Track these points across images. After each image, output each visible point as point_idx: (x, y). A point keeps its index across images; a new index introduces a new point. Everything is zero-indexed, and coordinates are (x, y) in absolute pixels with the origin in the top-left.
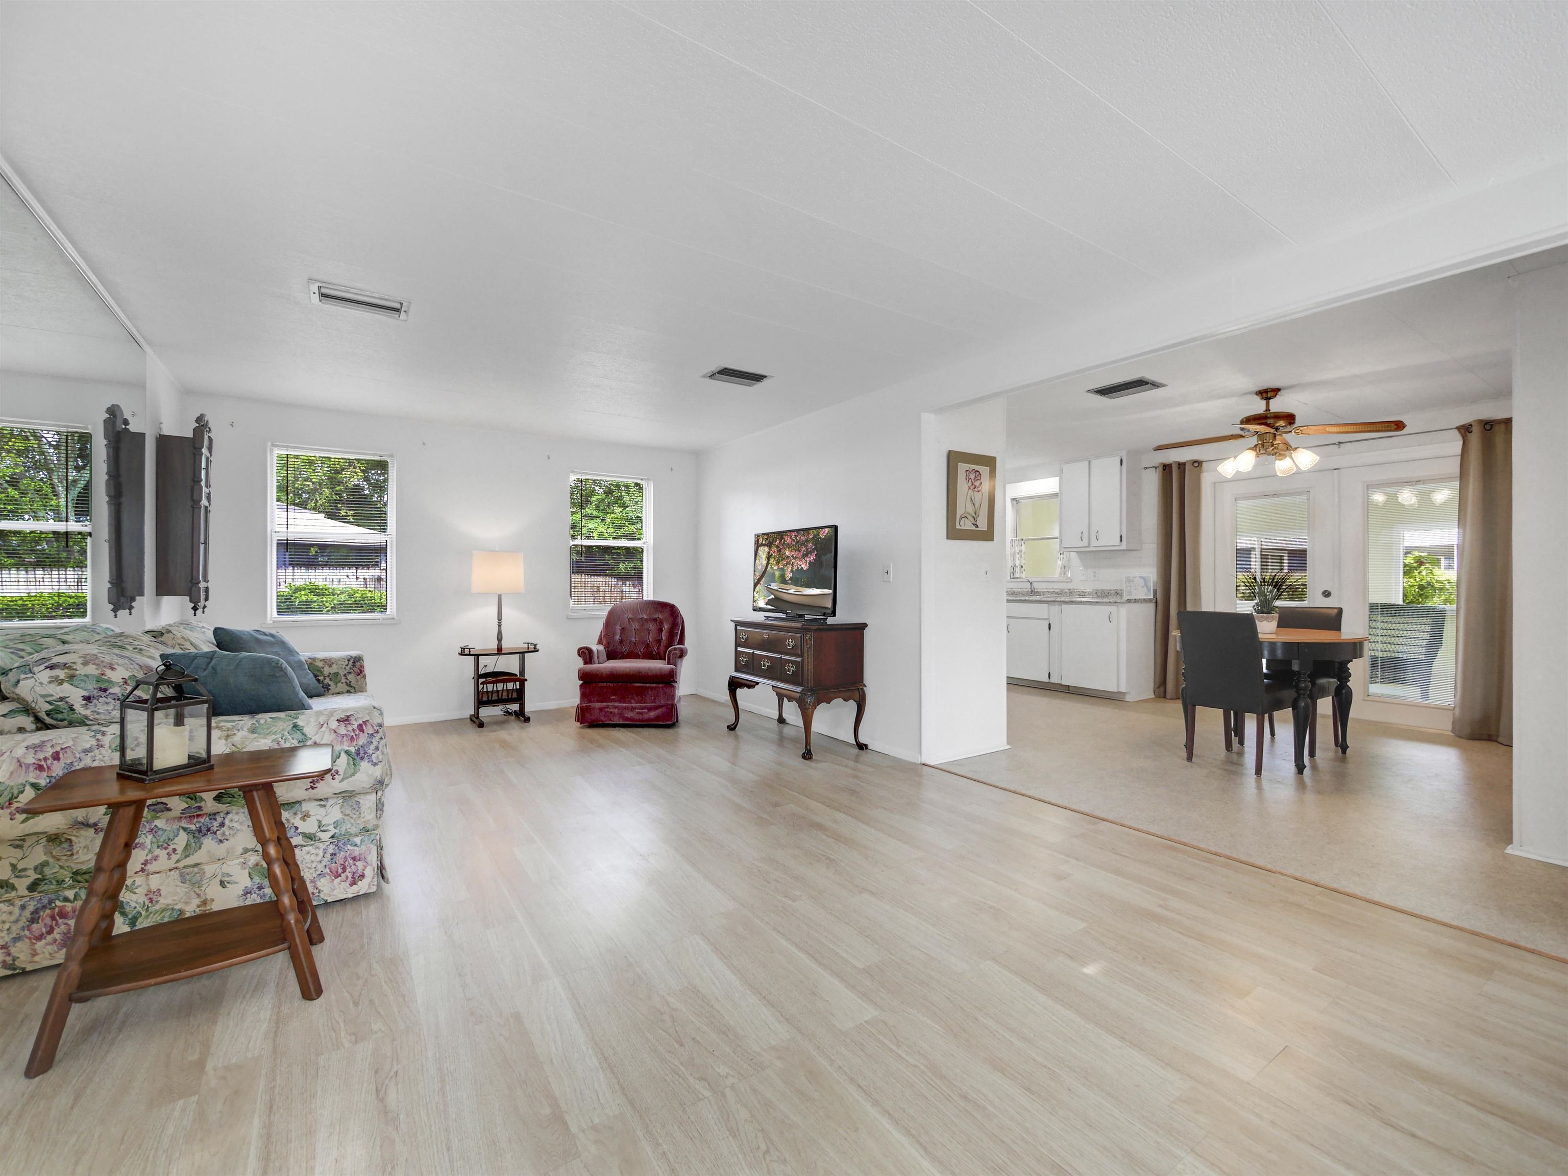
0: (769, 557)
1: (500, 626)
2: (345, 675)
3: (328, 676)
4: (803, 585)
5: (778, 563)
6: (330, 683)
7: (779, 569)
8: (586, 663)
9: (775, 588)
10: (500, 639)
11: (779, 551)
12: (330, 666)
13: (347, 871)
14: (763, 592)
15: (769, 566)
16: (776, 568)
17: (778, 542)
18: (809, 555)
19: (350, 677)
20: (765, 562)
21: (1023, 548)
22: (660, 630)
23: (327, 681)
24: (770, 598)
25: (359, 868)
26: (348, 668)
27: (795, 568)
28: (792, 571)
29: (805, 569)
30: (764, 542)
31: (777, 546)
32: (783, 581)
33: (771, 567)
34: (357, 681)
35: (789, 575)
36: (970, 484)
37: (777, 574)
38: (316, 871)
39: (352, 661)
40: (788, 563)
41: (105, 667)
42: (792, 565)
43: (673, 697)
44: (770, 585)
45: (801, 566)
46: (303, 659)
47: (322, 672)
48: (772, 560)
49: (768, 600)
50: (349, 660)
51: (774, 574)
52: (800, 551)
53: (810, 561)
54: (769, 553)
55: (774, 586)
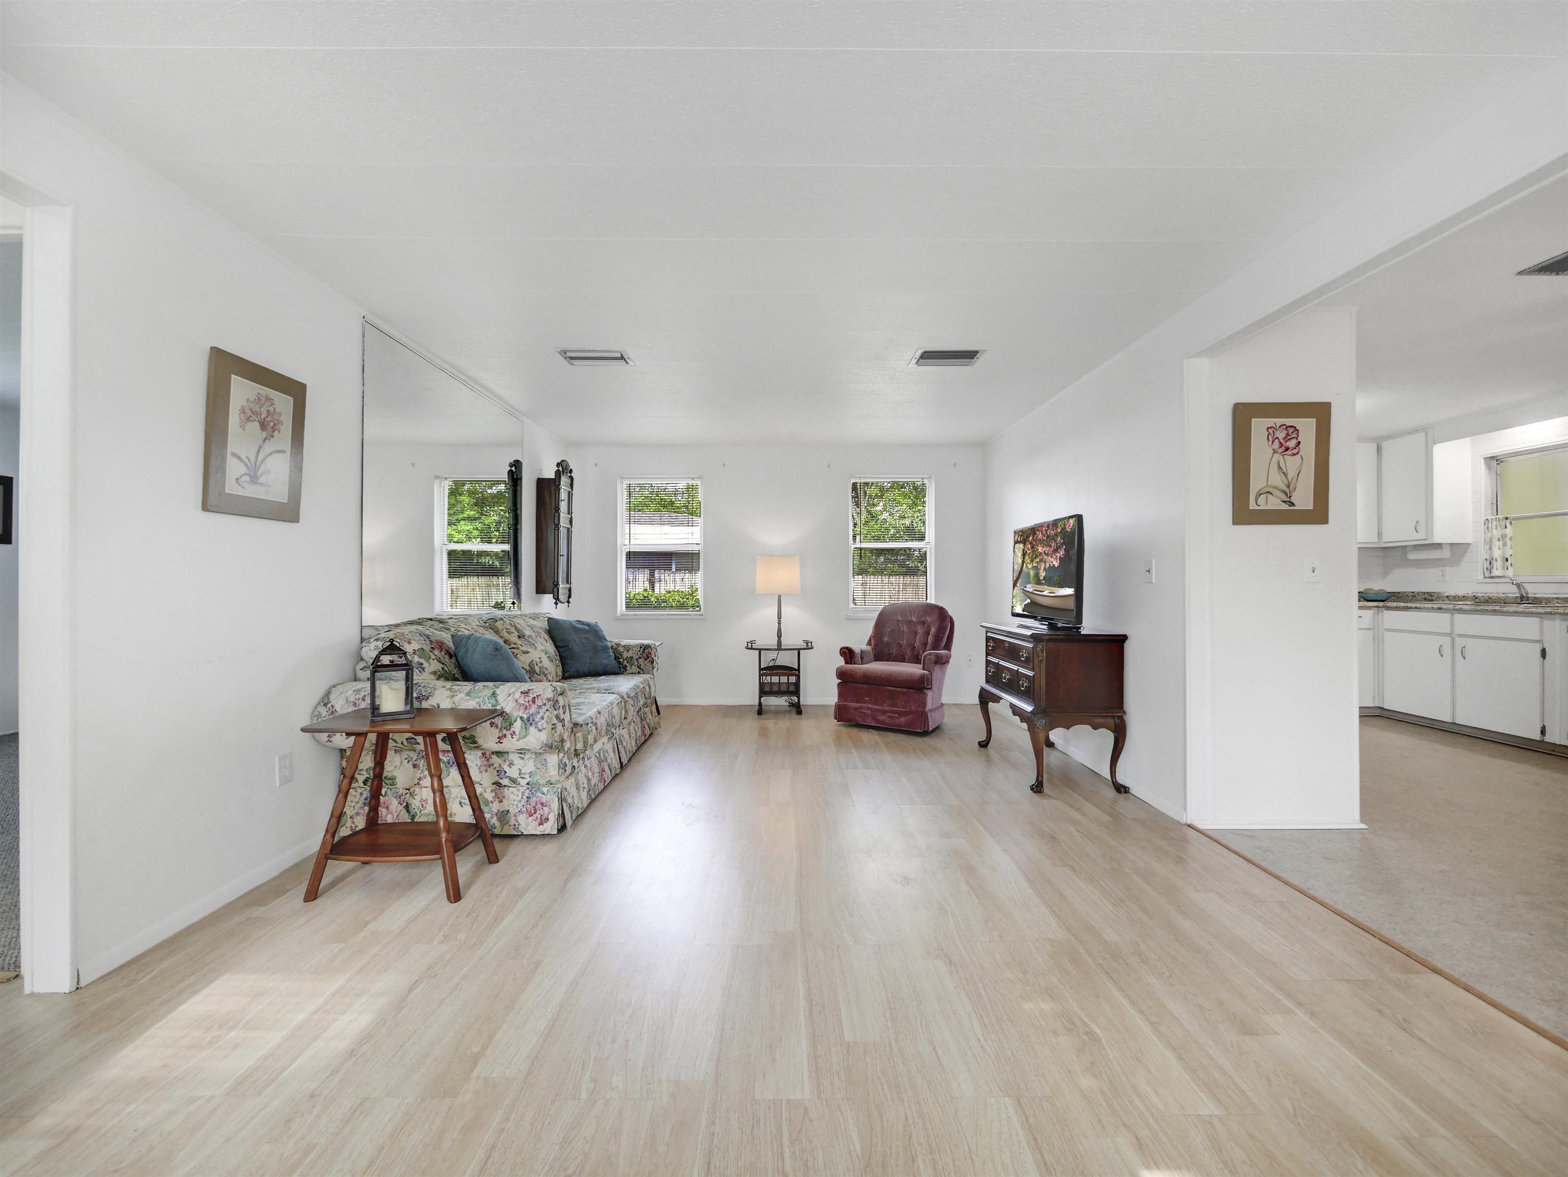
0: (1024, 555)
1: (779, 624)
2: (637, 659)
3: (626, 659)
4: (1056, 584)
5: (1032, 561)
6: (627, 665)
7: (1033, 567)
8: (846, 663)
9: (1031, 590)
10: (779, 636)
11: (1033, 547)
12: (628, 651)
13: (537, 813)
14: (1020, 596)
15: (1025, 565)
16: (1030, 566)
17: (1031, 538)
18: (1059, 550)
19: (641, 661)
20: (1020, 561)
21: (1509, 531)
22: (928, 633)
23: (625, 663)
24: (1026, 602)
25: (545, 813)
26: (639, 653)
27: (1047, 566)
28: (1045, 569)
29: (1056, 566)
30: (1019, 540)
31: (1031, 543)
32: (1038, 582)
33: (1027, 566)
34: (645, 665)
35: (1043, 574)
36: (1276, 445)
37: (1032, 573)
38: (517, 807)
39: (643, 648)
40: (1041, 561)
41: (405, 641)
42: (1045, 562)
43: (924, 704)
44: (1026, 587)
45: (1052, 562)
46: (609, 644)
47: (622, 656)
48: (1027, 557)
49: (1025, 605)
50: (641, 648)
51: (1029, 573)
52: (1050, 546)
53: (1060, 557)
54: (1024, 550)
55: (1029, 588)
